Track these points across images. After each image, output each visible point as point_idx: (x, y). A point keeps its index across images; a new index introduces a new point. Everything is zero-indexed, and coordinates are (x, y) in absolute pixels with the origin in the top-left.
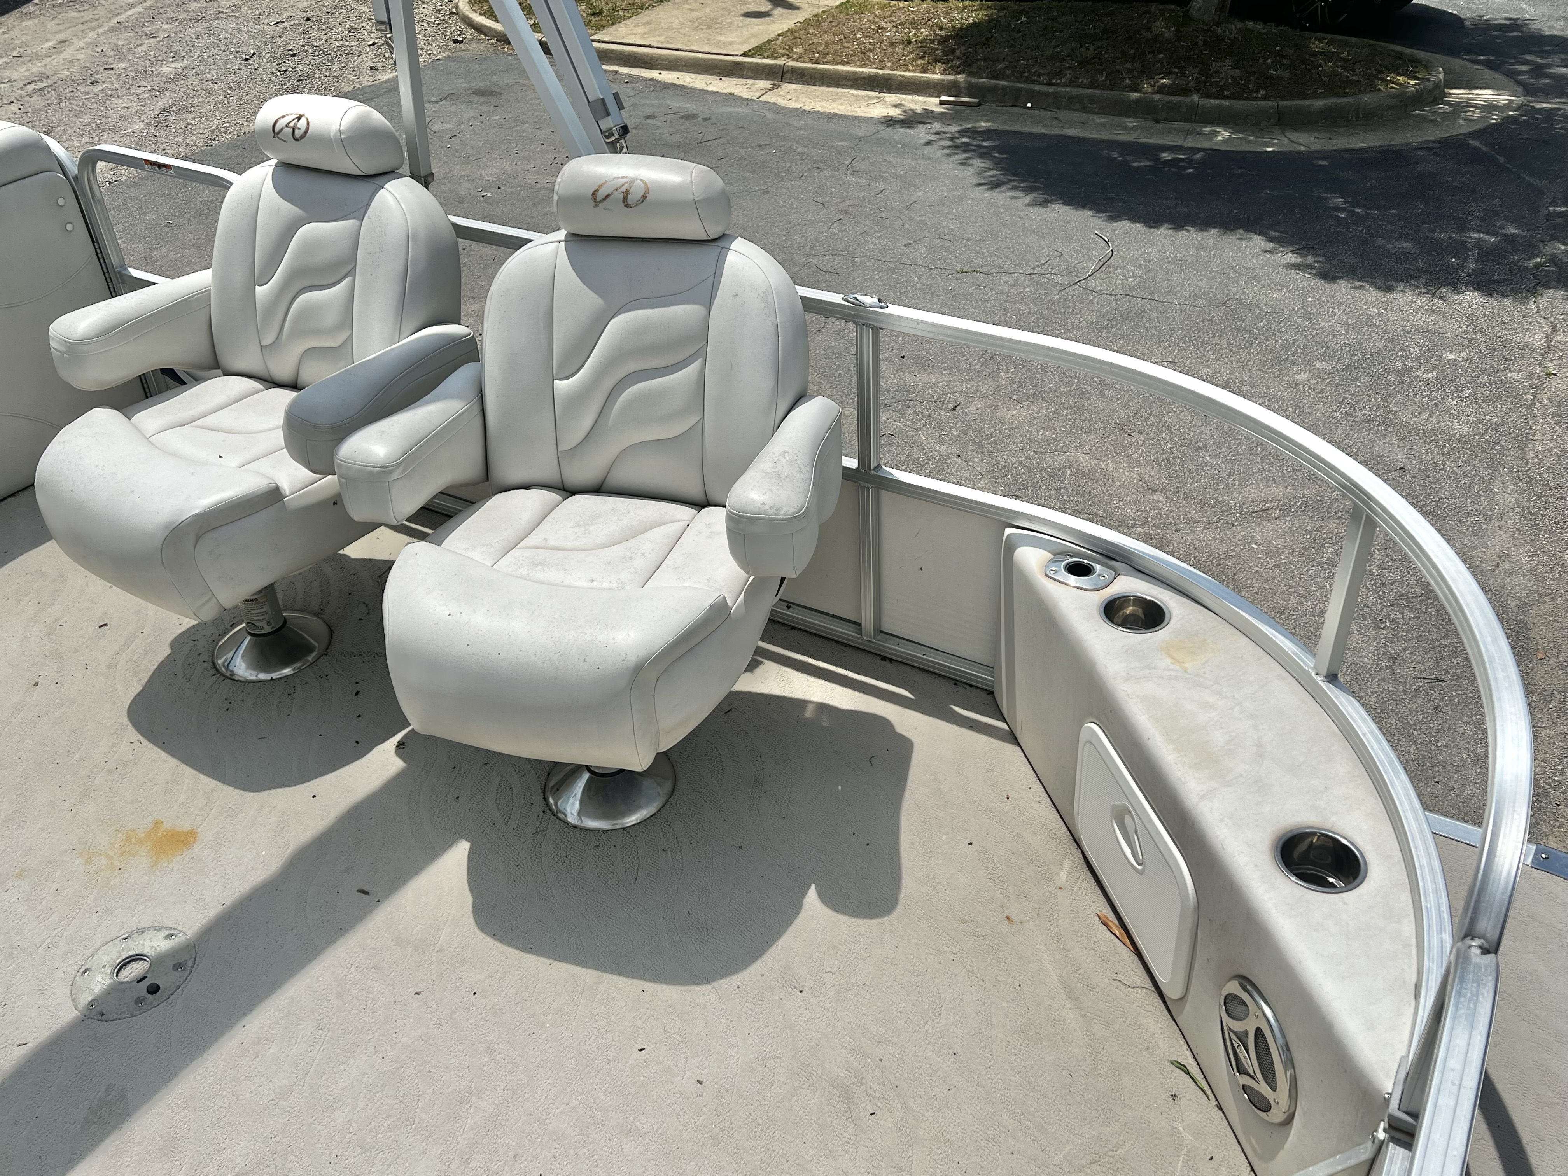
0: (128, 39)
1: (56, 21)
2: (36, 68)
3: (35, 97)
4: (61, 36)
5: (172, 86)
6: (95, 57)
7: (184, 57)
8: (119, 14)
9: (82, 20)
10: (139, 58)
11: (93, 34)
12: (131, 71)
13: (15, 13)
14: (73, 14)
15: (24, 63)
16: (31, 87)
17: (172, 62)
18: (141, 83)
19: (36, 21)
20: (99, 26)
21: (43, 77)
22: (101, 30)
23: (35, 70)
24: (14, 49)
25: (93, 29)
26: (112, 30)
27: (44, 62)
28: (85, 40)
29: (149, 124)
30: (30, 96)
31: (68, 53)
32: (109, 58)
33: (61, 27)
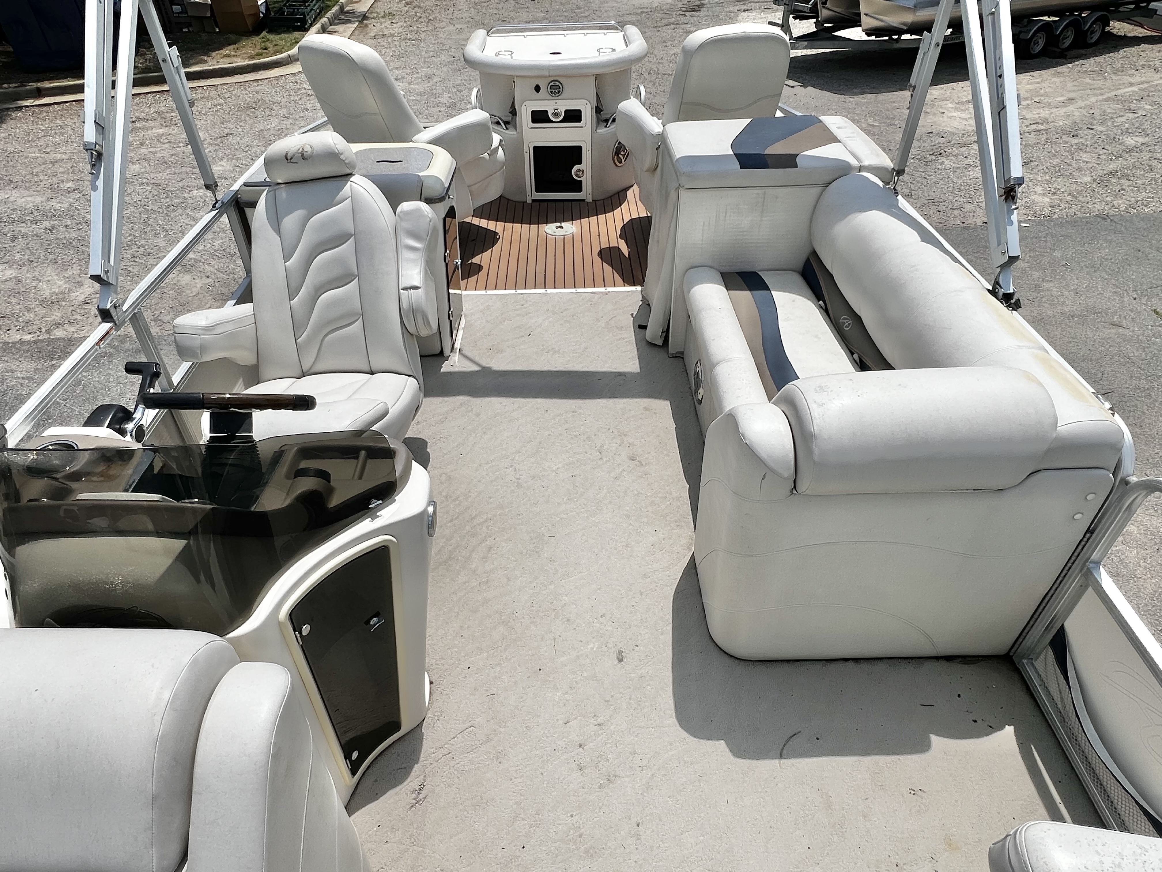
0: (1115, 110)
1: (1075, 83)
2: (1044, 113)
3: (1032, 135)
4: (1072, 95)
5: (1127, 155)
6: (1086, 116)
7: (1148, 135)
8: (1120, 89)
9: (1092, 87)
10: (1115, 126)
11: (1093, 99)
12: (1105, 134)
13: (1052, 71)
14: (1088, 80)
15: (1038, 108)
16: (1034, 127)
17: (1137, 136)
18: (1107, 147)
19: (1062, 79)
20: (1101, 94)
21: (1045, 121)
22: (1100, 98)
23: (1042, 115)
24: (1038, 96)
25: (1096, 95)
26: (1108, 100)
27: (1052, 111)
28: (1085, 102)
29: (1095, 180)
30: (1029, 133)
31: (1070, 108)
32: (1095, 120)
33: (1076, 88)
